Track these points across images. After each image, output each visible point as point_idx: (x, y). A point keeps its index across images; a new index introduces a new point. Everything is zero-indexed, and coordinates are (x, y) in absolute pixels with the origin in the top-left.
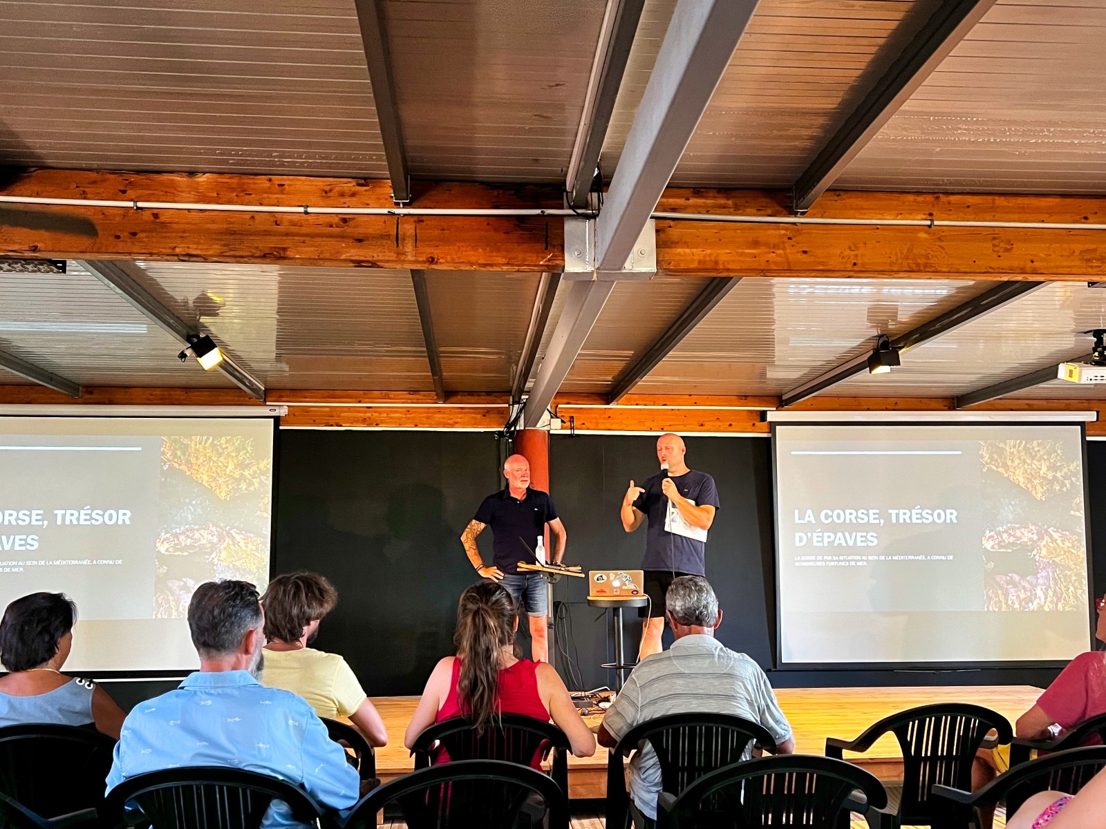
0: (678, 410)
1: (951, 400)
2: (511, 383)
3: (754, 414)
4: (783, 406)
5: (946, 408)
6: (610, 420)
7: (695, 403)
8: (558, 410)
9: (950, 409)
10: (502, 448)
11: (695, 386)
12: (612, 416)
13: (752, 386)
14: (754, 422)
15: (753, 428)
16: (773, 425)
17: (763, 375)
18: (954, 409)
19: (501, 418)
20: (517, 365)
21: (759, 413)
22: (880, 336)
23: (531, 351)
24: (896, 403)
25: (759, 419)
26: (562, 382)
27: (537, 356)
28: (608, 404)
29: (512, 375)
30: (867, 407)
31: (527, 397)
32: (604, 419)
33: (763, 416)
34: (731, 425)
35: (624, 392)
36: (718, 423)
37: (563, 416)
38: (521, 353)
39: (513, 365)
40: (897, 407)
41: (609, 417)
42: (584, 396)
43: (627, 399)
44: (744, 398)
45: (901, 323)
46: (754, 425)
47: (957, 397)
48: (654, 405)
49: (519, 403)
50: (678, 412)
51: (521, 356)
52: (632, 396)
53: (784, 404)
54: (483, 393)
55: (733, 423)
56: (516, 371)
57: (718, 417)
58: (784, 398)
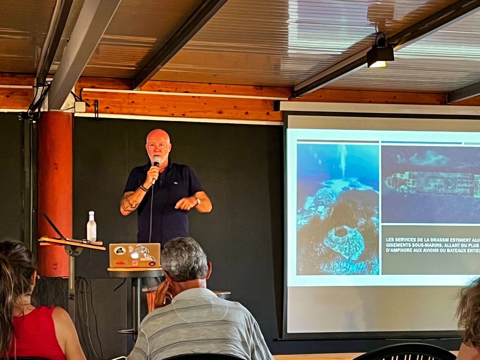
0: (199, 97)
1: (443, 95)
2: (36, 65)
3: (269, 103)
4: (294, 98)
5: (439, 102)
6: (133, 105)
7: (215, 91)
8: (82, 93)
9: (441, 104)
10: (26, 128)
11: (215, 75)
12: (135, 101)
13: (268, 78)
14: (268, 111)
15: (267, 117)
16: (285, 114)
17: (277, 67)
18: (445, 104)
19: (25, 99)
20: (42, 47)
21: (273, 103)
22: (378, 34)
23: (56, 33)
24: (395, 97)
25: (273, 108)
26: (86, 66)
27: (62, 38)
28: (132, 89)
29: (36, 57)
30: (369, 100)
31: (51, 79)
32: (129, 104)
33: (276, 105)
34: (247, 113)
35: (147, 78)
36: (235, 111)
37: (87, 100)
38: (46, 35)
39: (38, 47)
40: (395, 101)
41: (133, 102)
42: (108, 81)
43: (151, 85)
44: (260, 88)
45: (396, 22)
46: (268, 113)
47: (448, 93)
48: (176, 92)
49: (43, 85)
50: (198, 99)
51: (45, 38)
52: (155, 82)
53: (295, 95)
54: (8, 74)
55: (249, 112)
56: (41, 52)
57: (236, 105)
58: (296, 89)
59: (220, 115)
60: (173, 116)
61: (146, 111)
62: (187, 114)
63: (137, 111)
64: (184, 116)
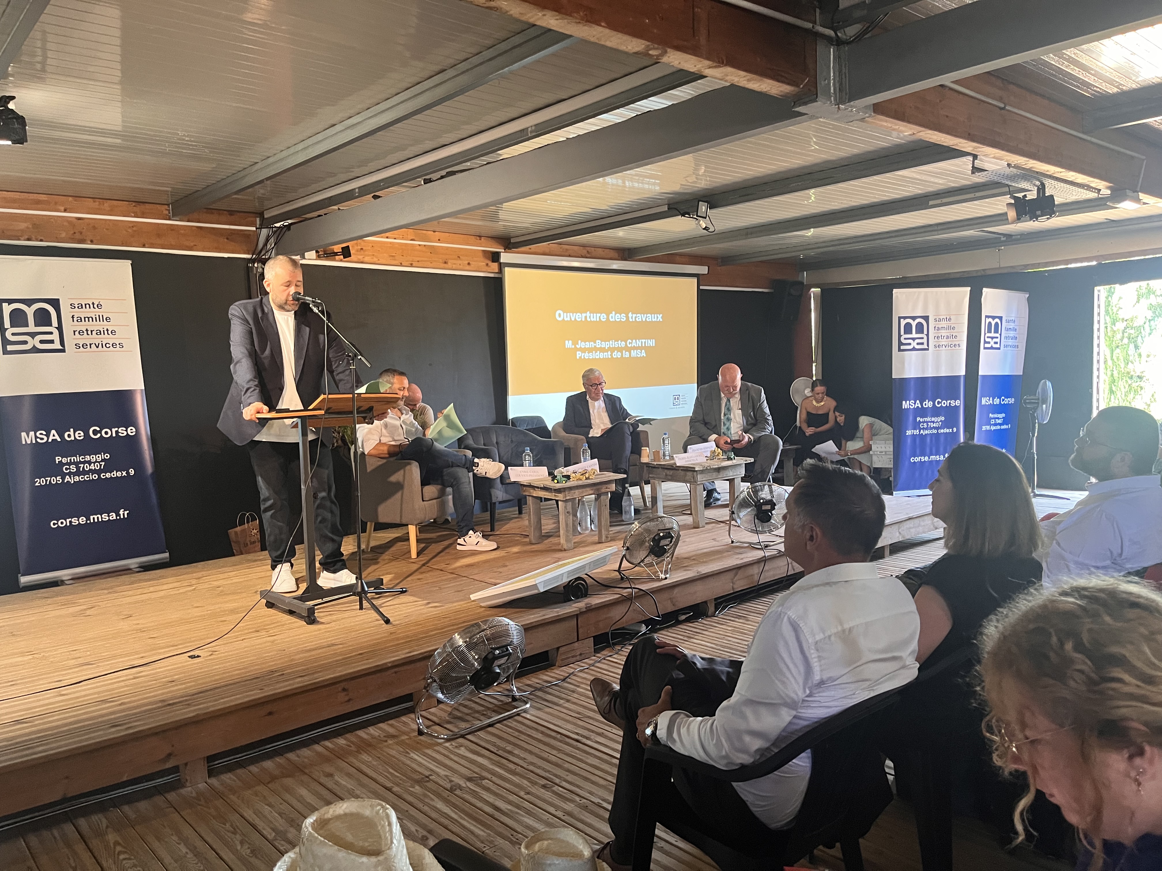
0: (425, 246)
1: (623, 251)
3: (490, 254)
4: (510, 249)
5: (619, 258)
14: (489, 263)
15: (486, 268)
16: (503, 266)
19: (247, 242)
21: (493, 254)
25: (492, 259)
32: (357, 250)
33: (496, 256)
34: (468, 264)
36: (459, 262)
41: (362, 249)
44: (480, 238)
46: (489, 265)
48: (403, 239)
50: (424, 248)
53: (512, 246)
54: (225, 213)
55: (471, 262)
57: (459, 256)
58: (512, 241)
59: (446, 265)
60: (401, 265)
61: (375, 260)
62: (414, 264)
63: (367, 259)
64: (411, 265)
